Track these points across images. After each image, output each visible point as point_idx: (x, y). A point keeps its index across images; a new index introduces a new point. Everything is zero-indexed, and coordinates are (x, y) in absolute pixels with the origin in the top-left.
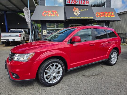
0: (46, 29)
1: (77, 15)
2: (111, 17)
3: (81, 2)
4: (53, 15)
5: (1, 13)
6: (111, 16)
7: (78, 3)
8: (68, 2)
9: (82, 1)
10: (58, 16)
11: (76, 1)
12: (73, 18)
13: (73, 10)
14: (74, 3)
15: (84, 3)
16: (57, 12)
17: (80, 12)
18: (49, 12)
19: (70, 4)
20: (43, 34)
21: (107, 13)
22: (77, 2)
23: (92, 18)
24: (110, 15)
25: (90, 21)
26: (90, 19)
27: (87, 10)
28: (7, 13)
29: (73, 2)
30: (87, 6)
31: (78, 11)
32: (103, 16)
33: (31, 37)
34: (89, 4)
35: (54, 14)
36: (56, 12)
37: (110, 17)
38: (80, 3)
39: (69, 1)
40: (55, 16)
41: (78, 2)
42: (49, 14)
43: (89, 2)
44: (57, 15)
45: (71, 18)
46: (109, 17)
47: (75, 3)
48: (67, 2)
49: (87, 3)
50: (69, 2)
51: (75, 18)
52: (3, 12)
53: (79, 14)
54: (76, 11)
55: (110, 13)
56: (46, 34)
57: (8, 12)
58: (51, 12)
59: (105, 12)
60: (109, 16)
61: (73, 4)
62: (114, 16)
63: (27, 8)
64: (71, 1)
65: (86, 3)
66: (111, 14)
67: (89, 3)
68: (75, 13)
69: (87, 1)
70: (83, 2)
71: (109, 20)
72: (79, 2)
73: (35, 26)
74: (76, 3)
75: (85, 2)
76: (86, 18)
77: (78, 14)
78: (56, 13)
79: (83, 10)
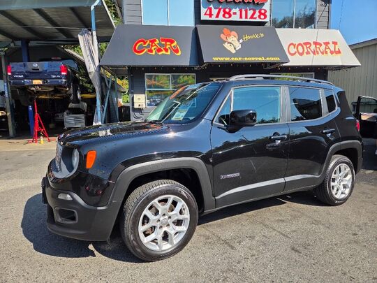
0: (143, 93)
1: (234, 52)
3: (244, 13)
4: (164, 52)
5: (12, 45)
7: (235, 18)
8: (208, 13)
9: (246, 11)
10: (179, 54)
11: (230, 10)
12: (222, 59)
13: (222, 36)
14: (224, 16)
15: (252, 17)
16: (175, 43)
17: (241, 41)
18: (153, 41)
19: (214, 18)
20: (135, 107)
22: (231, 13)
23: (276, 59)
25: (272, 67)
26: (272, 64)
27: (262, 35)
28: (29, 44)
29: (222, 13)
30: (262, 24)
31: (236, 39)
33: (99, 113)
34: (267, 20)
35: (168, 47)
36: (172, 42)
38: (241, 17)
39: (211, 12)
40: (169, 53)
41: (235, 13)
42: (153, 48)
43: (268, 14)
44: (177, 51)
45: (216, 59)
47: (227, 16)
48: (205, 14)
49: (262, 17)
50: (211, 15)
51: (227, 59)
52: (19, 43)
53: (239, 47)
54: (230, 40)
56: (144, 107)
57: (32, 44)
58: (158, 42)
60: (326, 53)
61: (221, 18)
63: (90, 30)
64: (215, 12)
65: (259, 17)
67: (268, 17)
68: (226, 45)
69: (263, 11)
70: (250, 13)
71: (325, 66)
72: (238, 13)
73: (110, 83)
74: (230, 16)
75: (257, 14)
76: (260, 59)
77: (235, 49)
78: (173, 45)
79: (251, 37)
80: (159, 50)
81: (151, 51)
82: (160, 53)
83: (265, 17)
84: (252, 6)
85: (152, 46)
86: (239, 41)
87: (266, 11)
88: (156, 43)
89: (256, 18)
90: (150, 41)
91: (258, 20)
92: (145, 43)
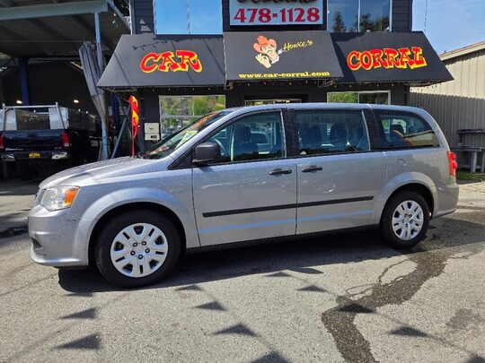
1: (268, 66)
2: (412, 67)
3: (287, 15)
4: (180, 68)
6: (411, 63)
7: (276, 21)
8: (239, 16)
9: (290, 11)
10: (200, 70)
11: (269, 11)
12: (250, 76)
14: (260, 19)
15: (298, 19)
16: (196, 56)
17: (280, 52)
19: (247, 23)
21: (392, 55)
22: (271, 15)
23: (325, 74)
24: (404, 60)
27: (311, 43)
29: (258, 15)
31: (274, 49)
32: (376, 64)
34: (320, 22)
35: (185, 62)
36: (191, 55)
37: (405, 67)
38: (284, 20)
39: (243, 14)
40: (187, 69)
41: (275, 15)
42: (166, 64)
44: (197, 67)
46: (400, 66)
47: (264, 19)
48: (236, 18)
49: (313, 18)
50: (243, 19)
51: (258, 76)
52: (17, 61)
54: (265, 51)
55: (409, 53)
56: (158, 138)
58: (173, 56)
59: (386, 51)
60: (403, 63)
61: (257, 22)
62: (425, 64)
63: (94, 43)
64: (248, 15)
65: (309, 19)
66: (412, 56)
67: (321, 14)
69: (314, 11)
70: (296, 14)
72: (280, 15)
74: (268, 21)
75: (305, 16)
76: (303, 75)
78: (192, 59)
79: (295, 46)
80: (174, 66)
81: (164, 68)
82: (175, 70)
83: (317, 18)
84: (298, 5)
85: (165, 61)
86: (277, 51)
87: (317, 11)
88: (170, 57)
89: (304, 20)
90: (163, 55)
91: (307, 22)
92: (156, 58)
